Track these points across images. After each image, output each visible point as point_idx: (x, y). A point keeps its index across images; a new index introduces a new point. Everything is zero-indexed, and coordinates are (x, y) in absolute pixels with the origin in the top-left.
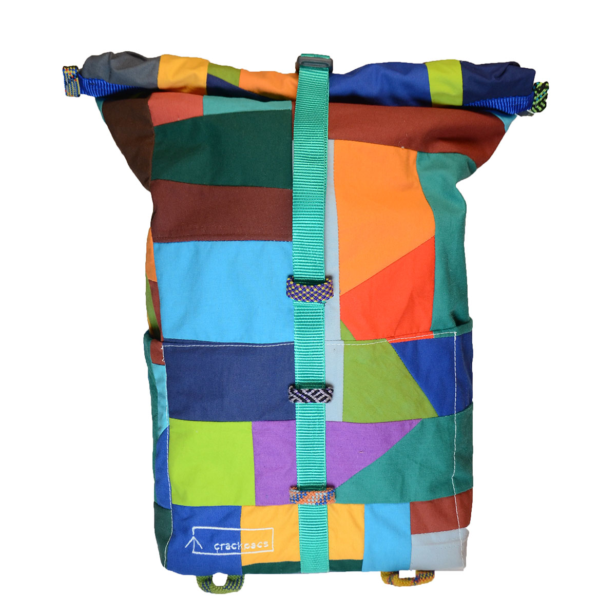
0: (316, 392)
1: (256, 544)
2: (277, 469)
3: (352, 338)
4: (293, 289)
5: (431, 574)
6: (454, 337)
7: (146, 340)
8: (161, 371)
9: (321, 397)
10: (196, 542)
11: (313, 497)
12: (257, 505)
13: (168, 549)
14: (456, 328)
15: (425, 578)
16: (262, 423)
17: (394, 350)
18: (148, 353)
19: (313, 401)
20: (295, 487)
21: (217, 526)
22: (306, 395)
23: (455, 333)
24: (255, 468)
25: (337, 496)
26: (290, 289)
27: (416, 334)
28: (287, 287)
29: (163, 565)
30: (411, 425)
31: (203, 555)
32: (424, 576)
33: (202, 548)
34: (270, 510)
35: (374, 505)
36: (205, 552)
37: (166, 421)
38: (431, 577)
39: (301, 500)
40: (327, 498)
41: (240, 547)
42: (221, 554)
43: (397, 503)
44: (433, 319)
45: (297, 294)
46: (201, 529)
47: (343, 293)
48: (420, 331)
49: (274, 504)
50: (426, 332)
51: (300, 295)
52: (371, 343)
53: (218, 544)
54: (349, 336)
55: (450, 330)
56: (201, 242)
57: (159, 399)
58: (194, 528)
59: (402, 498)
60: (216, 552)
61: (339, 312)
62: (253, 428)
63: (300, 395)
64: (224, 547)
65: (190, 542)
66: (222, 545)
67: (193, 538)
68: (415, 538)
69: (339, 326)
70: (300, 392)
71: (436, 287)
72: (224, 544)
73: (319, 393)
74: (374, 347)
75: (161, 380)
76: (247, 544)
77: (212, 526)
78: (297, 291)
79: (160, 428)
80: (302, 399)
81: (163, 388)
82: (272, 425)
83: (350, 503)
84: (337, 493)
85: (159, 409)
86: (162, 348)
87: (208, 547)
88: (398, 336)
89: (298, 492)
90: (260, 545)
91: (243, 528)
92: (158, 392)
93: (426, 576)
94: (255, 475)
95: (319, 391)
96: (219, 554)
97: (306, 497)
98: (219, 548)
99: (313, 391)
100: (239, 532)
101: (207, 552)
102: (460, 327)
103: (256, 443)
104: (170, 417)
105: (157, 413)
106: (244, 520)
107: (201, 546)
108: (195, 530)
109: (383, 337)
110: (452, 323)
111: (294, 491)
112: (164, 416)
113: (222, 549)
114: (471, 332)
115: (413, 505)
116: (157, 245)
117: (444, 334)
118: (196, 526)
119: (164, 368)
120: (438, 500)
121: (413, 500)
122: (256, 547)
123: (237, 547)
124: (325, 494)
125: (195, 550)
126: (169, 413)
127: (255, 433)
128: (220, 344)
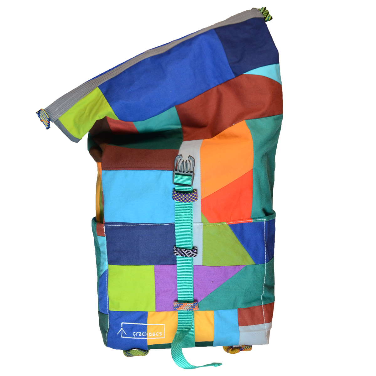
0: (188, 252)
1: (155, 334)
2: (167, 291)
3: (207, 222)
4: (176, 196)
5: (250, 347)
6: (264, 222)
7: (93, 223)
8: (103, 240)
9: (191, 255)
10: (123, 331)
11: (186, 306)
12: (156, 311)
13: (107, 336)
14: (266, 217)
15: (247, 349)
16: (160, 266)
17: (230, 228)
18: (95, 230)
19: (186, 256)
20: (177, 301)
21: (135, 323)
22: (183, 253)
23: (265, 220)
24: (156, 291)
25: (199, 307)
26: (174, 195)
27: (242, 220)
28: (173, 194)
29: (105, 345)
30: (239, 268)
31: (127, 338)
32: (246, 348)
33: (126, 334)
34: (164, 314)
35: (219, 311)
36: (128, 337)
37: (106, 266)
38: (250, 348)
39: (180, 308)
40: (193, 307)
41: (147, 335)
42: (136, 338)
43: (231, 309)
44: (252, 212)
45: (178, 198)
46: (126, 324)
47: (203, 198)
48: (245, 218)
49: (166, 311)
50: (248, 219)
51: (180, 199)
52: (218, 224)
53: (135, 332)
54: (206, 220)
55: (262, 218)
56: (128, 171)
57: (101, 255)
58: (122, 323)
59: (234, 307)
60: (134, 337)
61: (201, 208)
62: (155, 269)
63: (180, 252)
64: (138, 334)
65: (120, 331)
66: (137, 333)
67: (122, 329)
68: (241, 328)
69: (201, 215)
70: (181, 250)
71: (254, 196)
72: (138, 333)
73: (189, 253)
74: (219, 227)
75: (103, 244)
76: (150, 333)
77: (132, 323)
78: (178, 197)
79: (102, 270)
80: (181, 254)
81: (104, 249)
82: (165, 267)
83: (206, 310)
84: (199, 305)
85: (102, 260)
86: (104, 228)
87: (129, 334)
88: (233, 221)
89: (178, 303)
90: (157, 334)
91: (149, 324)
92: (101, 251)
93: (248, 348)
94: (156, 294)
95: (189, 251)
96: (135, 338)
97: (182, 306)
98: (135, 335)
99: (187, 251)
100: (146, 326)
101: (129, 337)
102: (268, 217)
103: (156, 277)
104: (109, 264)
105: (100, 263)
106: (149, 319)
107: (125, 334)
108: (123, 324)
109: (224, 221)
110: (263, 214)
111: (176, 303)
112: (105, 264)
113: (137, 335)
114: (275, 219)
115: (239, 310)
116: (104, 171)
117: (259, 220)
118: (123, 322)
119: (105, 238)
120: (253, 307)
121: (239, 307)
122: (155, 335)
123: (145, 335)
124: (192, 305)
125: (123, 336)
126: (108, 262)
127: (156, 271)
128: (137, 224)
